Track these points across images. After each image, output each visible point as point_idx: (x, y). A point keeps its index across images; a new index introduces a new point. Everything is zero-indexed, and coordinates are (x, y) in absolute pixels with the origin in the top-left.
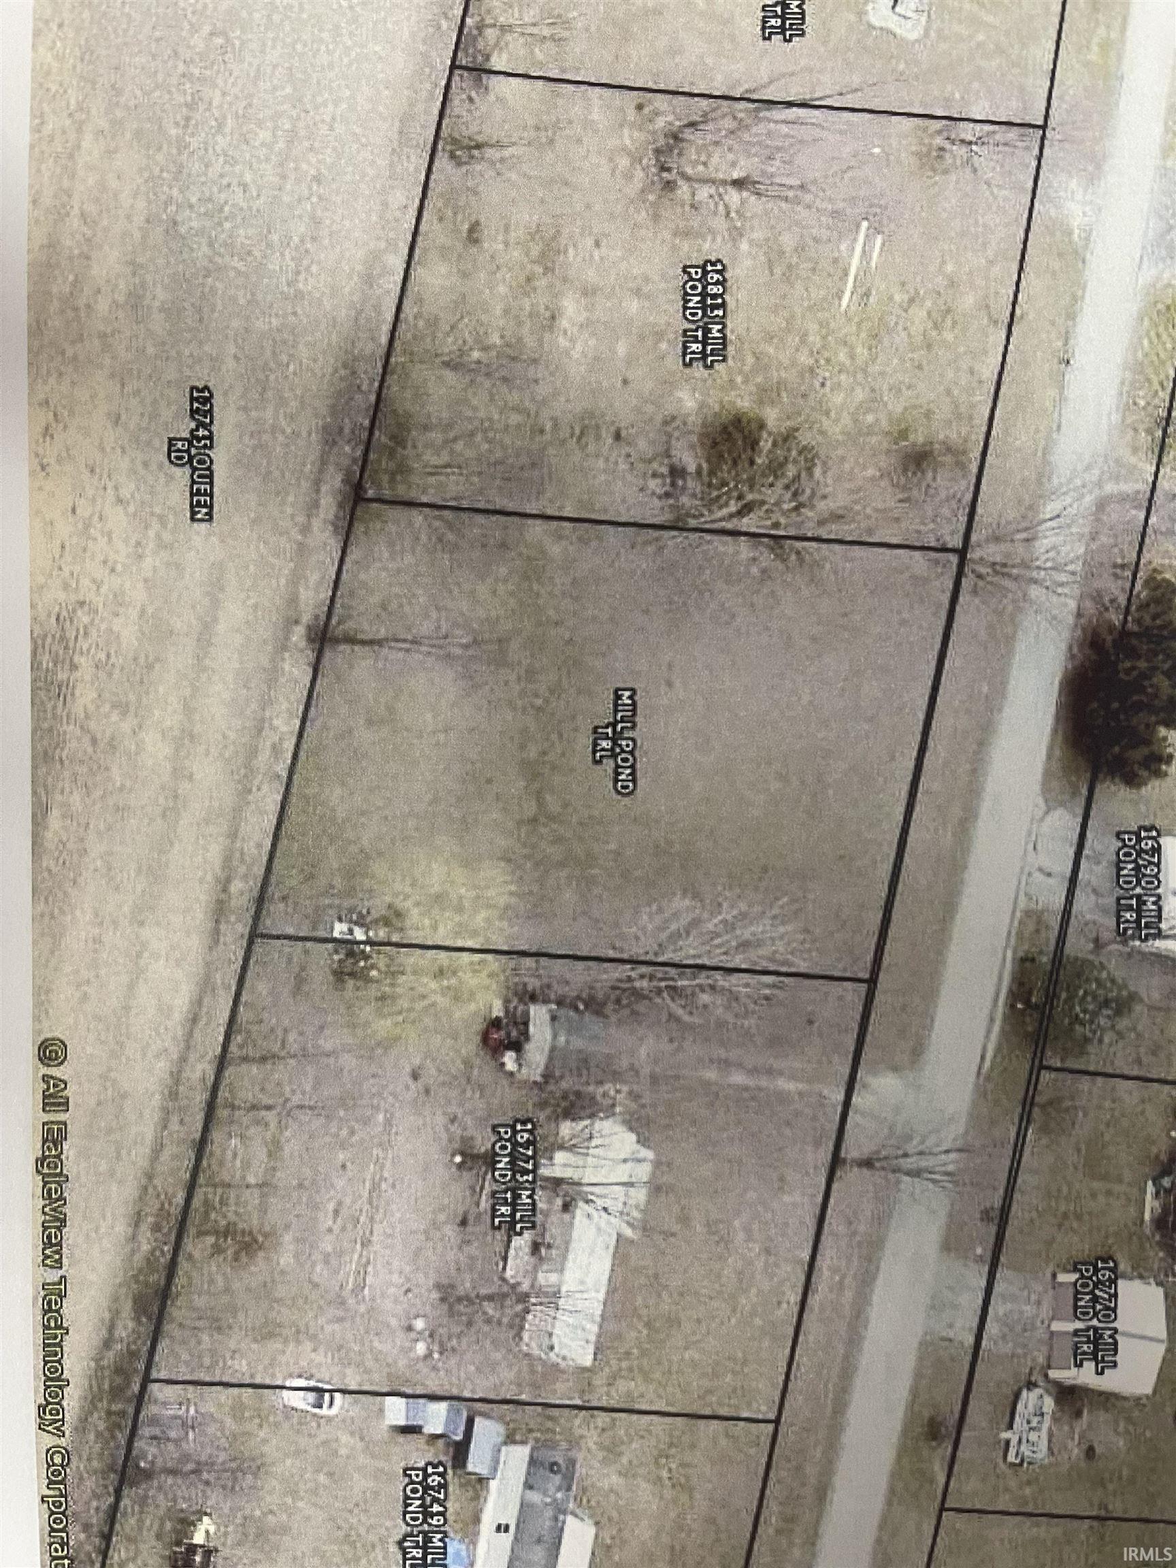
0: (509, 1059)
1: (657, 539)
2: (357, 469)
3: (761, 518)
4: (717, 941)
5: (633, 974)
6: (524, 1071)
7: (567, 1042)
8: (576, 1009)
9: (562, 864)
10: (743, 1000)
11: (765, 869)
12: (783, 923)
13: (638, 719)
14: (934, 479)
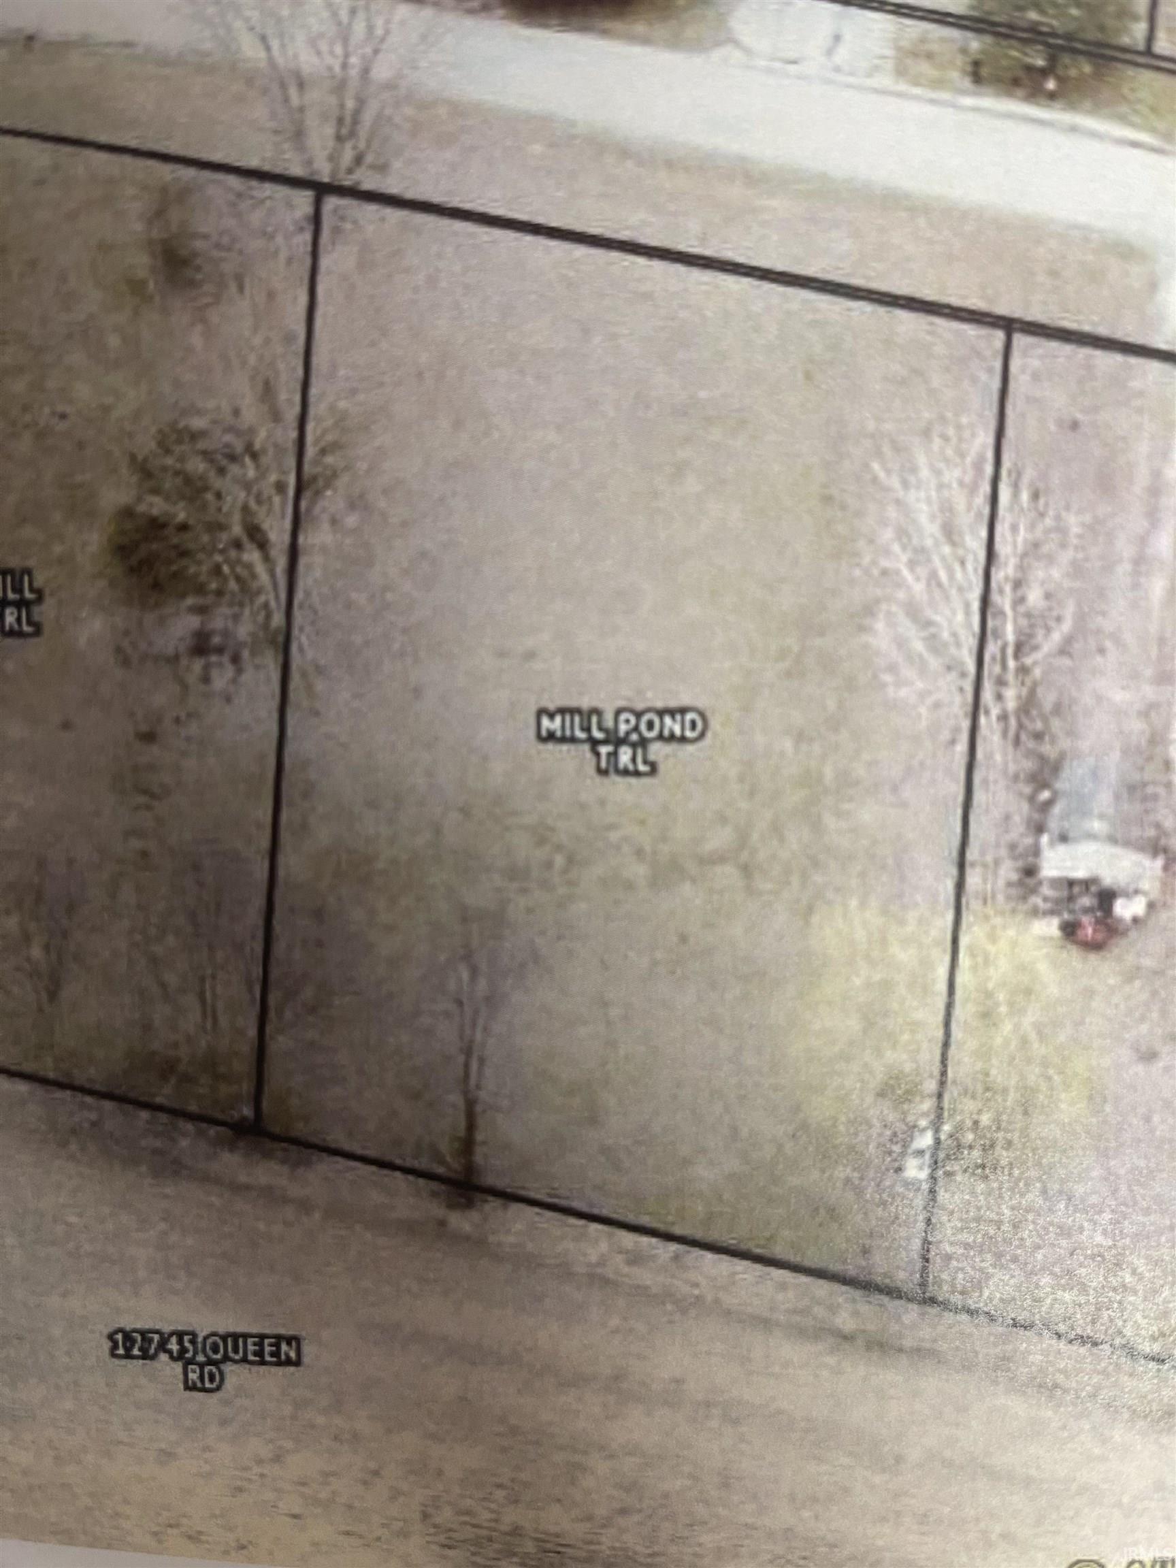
0: (1125, 909)
1: (304, 674)
2: (213, 1131)
3: (269, 511)
4: (943, 576)
5: (995, 712)
6: (1145, 885)
7: (1102, 817)
8: (1049, 803)
9: (817, 826)
10: (1039, 533)
11: (827, 499)
12: (914, 470)
13: (585, 703)
14: (206, 237)
